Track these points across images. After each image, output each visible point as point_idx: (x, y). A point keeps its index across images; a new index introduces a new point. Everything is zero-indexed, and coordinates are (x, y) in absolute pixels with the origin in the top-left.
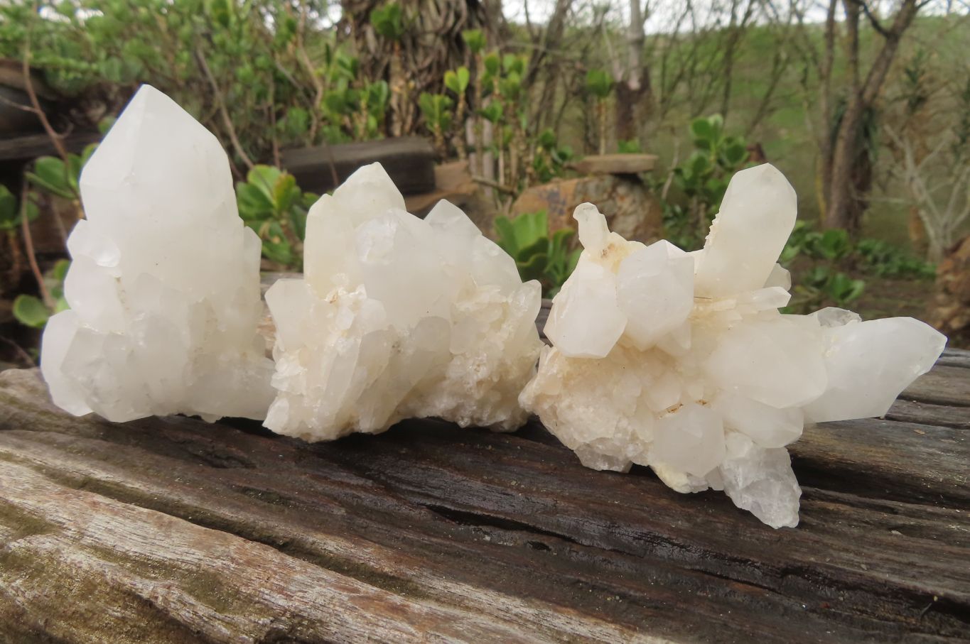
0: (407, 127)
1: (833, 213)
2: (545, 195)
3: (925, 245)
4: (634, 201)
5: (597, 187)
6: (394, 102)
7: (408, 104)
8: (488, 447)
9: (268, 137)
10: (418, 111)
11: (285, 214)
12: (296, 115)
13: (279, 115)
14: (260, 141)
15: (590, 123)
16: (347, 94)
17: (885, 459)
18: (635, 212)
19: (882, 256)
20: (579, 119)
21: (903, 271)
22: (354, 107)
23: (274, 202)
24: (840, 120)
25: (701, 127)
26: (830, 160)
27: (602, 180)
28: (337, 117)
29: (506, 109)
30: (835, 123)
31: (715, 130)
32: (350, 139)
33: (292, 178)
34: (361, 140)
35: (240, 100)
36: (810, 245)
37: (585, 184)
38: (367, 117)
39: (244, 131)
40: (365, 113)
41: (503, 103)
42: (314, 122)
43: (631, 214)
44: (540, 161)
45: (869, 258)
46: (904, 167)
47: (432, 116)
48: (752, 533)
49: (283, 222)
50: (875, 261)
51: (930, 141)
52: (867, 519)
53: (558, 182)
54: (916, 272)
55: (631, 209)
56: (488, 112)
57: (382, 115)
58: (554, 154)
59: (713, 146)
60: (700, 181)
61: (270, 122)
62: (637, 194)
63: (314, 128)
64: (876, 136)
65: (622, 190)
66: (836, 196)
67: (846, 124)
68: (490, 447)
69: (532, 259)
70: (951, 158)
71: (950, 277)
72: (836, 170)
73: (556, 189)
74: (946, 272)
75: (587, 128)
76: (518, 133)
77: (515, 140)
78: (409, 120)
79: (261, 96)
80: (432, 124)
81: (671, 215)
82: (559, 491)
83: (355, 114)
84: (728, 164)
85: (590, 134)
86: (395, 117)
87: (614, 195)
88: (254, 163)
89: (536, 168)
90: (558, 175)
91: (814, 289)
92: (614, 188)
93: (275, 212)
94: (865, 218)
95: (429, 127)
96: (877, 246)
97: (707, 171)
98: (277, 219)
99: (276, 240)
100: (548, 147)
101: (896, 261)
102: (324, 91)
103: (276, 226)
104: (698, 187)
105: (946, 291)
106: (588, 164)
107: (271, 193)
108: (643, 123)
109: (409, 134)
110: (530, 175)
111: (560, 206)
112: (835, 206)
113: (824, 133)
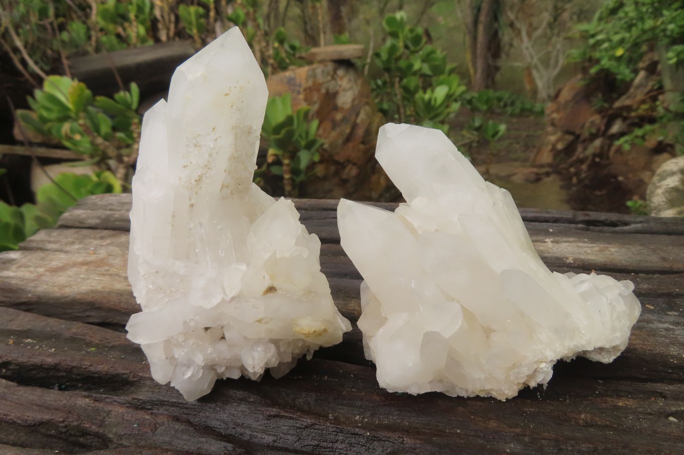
0: (172, 33)
1: (479, 75)
2: (285, 80)
3: (535, 92)
4: (350, 80)
5: (323, 72)
6: (157, 13)
7: (169, 15)
8: (324, 377)
9: (55, 47)
10: (178, 19)
11: (82, 114)
12: (77, 28)
13: (62, 28)
14: (49, 52)
15: (307, 19)
16: (116, 7)
17: (638, 342)
18: (351, 88)
19: (509, 101)
20: (299, 16)
21: (523, 110)
22: (124, 18)
23: (70, 106)
24: (479, 9)
25: (392, 21)
26: (475, 38)
27: (325, 66)
28: (111, 27)
29: (247, 14)
30: (475, 11)
31: (401, 23)
32: (125, 45)
33: (83, 85)
34: (135, 46)
35: (25, 19)
36: (470, 102)
37: (314, 70)
38: (137, 28)
39: (33, 45)
40: (135, 23)
41: (245, 11)
42: (93, 33)
43: (349, 90)
44: (277, 53)
45: (502, 104)
46: (522, 41)
47: (190, 23)
48: (572, 446)
49: (81, 122)
50: (505, 105)
51: (535, 20)
52: (649, 411)
53: (293, 70)
54: (531, 111)
55: (348, 86)
56: (234, 17)
57: (149, 24)
58: (286, 46)
59: (401, 35)
60: (393, 61)
61: (54, 34)
62: (352, 75)
63: (94, 39)
64: (503, 20)
65: (340, 72)
66: (480, 63)
67: (484, 12)
68: (326, 377)
69: (283, 132)
70: (549, 32)
71: (555, 115)
72: (479, 45)
73: (292, 75)
74: (552, 112)
75: (305, 23)
76: (259, 33)
77: (257, 39)
78: (172, 26)
79: (43, 13)
80: (191, 30)
81: (375, 87)
82: (399, 421)
83: (126, 24)
84: (412, 48)
85: (308, 27)
86: (160, 26)
87: (335, 76)
88: (48, 73)
89: (275, 59)
90: (292, 63)
91: (475, 133)
92: (335, 71)
93: (73, 115)
94: (498, 77)
95: (188, 31)
96: (506, 95)
97: (398, 54)
98: (76, 120)
99: (78, 137)
100: (281, 42)
101: (519, 105)
102: (98, 7)
103: (75, 125)
104: (393, 66)
105: (553, 124)
106: (314, 55)
107: (67, 98)
108: (350, 20)
109: (174, 39)
110: (272, 65)
111: (297, 88)
112: (480, 70)
113: (469, 20)
